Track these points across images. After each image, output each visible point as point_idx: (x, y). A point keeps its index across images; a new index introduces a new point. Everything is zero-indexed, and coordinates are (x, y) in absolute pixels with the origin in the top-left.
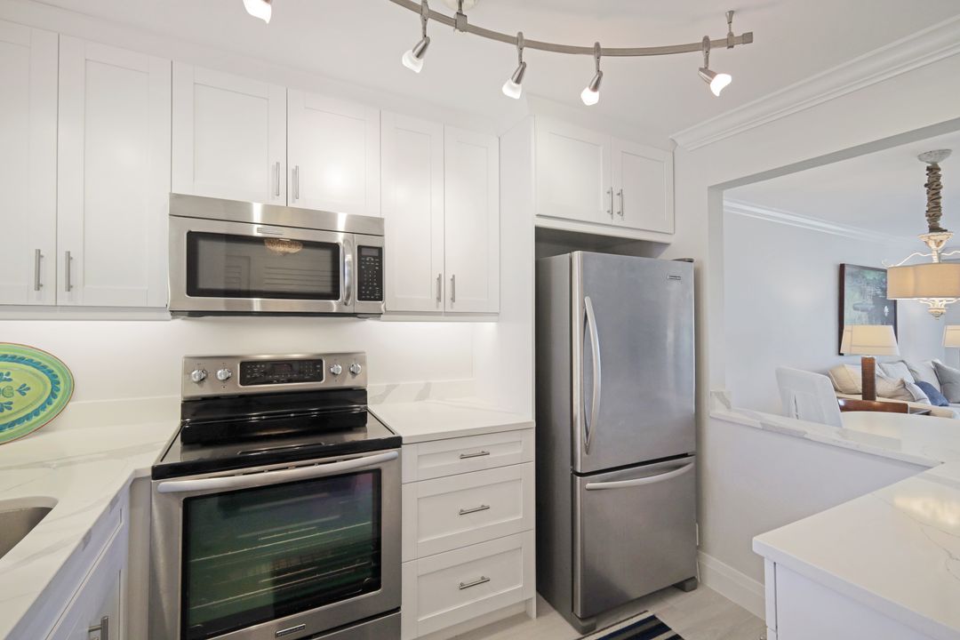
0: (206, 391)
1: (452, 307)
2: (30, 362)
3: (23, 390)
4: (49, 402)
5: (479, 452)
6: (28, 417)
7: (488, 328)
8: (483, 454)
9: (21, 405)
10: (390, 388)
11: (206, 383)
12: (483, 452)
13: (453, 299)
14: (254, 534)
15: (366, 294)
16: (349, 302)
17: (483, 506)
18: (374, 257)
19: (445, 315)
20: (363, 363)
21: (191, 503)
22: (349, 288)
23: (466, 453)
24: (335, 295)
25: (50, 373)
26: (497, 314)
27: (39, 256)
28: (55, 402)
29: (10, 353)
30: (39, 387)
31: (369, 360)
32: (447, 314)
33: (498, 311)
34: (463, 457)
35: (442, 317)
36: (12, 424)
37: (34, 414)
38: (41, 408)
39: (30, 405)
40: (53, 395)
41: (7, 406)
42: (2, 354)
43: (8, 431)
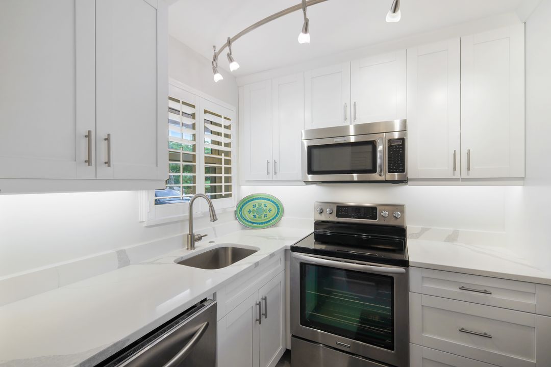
0: (323, 218)
1: (468, 174)
2: (271, 201)
3: (270, 210)
5: (483, 289)
6: (271, 220)
7: (516, 191)
8: (485, 292)
9: (270, 215)
10: (424, 230)
11: (323, 214)
12: (485, 291)
13: (468, 169)
14: (331, 289)
15: (393, 169)
16: (382, 174)
17: (485, 334)
18: (399, 145)
19: (462, 181)
20: (402, 212)
21: (304, 265)
22: (381, 166)
23: (466, 286)
24: (373, 170)
25: (278, 207)
26: (523, 179)
27: (268, 162)
28: (278, 216)
29: (266, 197)
30: (274, 211)
31: (407, 209)
32: (464, 180)
33: (524, 177)
34: (462, 288)
35: (460, 182)
36: (267, 222)
37: (273, 219)
38: (275, 217)
39: (272, 216)
40: (278, 213)
41: (265, 216)
42: (264, 197)
43: (266, 225)
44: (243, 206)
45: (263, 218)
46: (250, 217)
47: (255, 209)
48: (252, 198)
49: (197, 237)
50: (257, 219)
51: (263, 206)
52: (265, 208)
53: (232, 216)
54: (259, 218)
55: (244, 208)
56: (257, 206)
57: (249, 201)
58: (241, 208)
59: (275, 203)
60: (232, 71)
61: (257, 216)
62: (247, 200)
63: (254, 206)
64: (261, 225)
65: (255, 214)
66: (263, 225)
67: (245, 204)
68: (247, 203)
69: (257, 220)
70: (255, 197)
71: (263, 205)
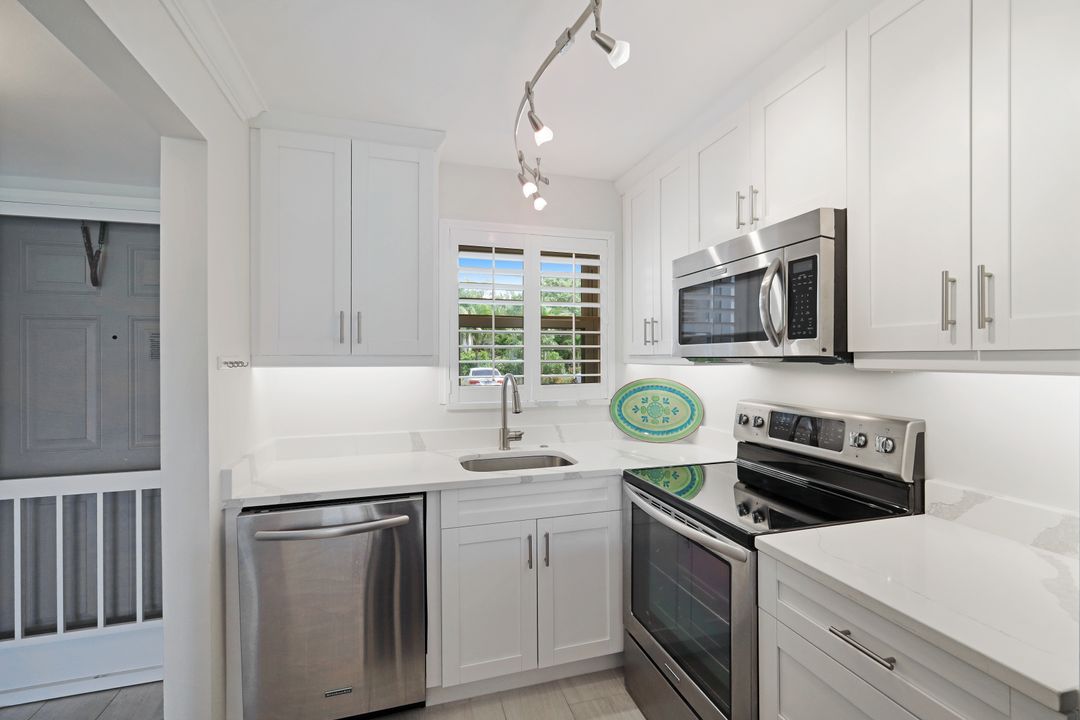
2: (678, 393)
3: (675, 411)
4: (689, 422)
6: (676, 430)
9: (675, 421)
10: (972, 500)
11: (748, 427)
18: (807, 273)
25: (692, 406)
27: (646, 323)
28: (693, 422)
29: (668, 386)
30: (684, 412)
36: (668, 432)
37: (681, 428)
38: (685, 425)
39: (678, 422)
40: (691, 418)
41: (666, 420)
42: (664, 385)
43: (665, 436)
44: (624, 399)
45: (661, 423)
46: (636, 418)
47: (646, 405)
48: (641, 386)
49: (512, 434)
50: (649, 423)
51: (661, 401)
52: (665, 406)
53: (606, 413)
54: (652, 421)
55: (626, 401)
56: (650, 401)
57: (635, 391)
58: (621, 403)
59: (686, 398)
60: (539, 144)
61: (649, 418)
62: (632, 389)
63: (645, 401)
64: (656, 436)
65: (646, 415)
66: (660, 436)
67: (627, 396)
68: (631, 393)
69: (649, 425)
70: (645, 385)
71: (661, 399)
